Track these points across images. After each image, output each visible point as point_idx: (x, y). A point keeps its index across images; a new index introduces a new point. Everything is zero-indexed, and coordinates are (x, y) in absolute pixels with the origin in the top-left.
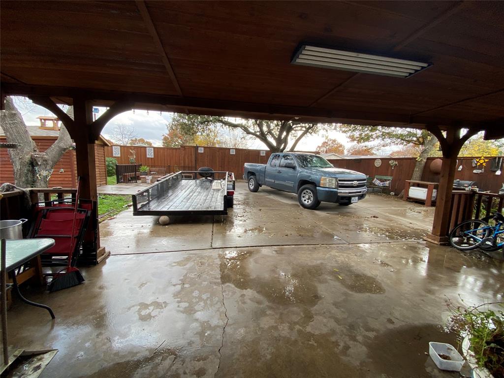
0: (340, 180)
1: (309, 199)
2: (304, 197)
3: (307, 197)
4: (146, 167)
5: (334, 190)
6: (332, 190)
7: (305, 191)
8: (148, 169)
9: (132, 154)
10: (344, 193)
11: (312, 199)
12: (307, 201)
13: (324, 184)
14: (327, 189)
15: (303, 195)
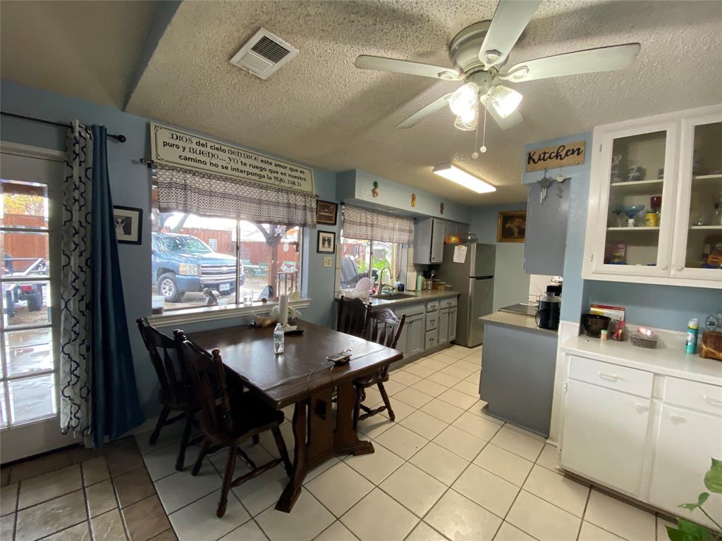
0: (202, 267)
1: (170, 290)
2: (164, 288)
3: (167, 288)
5: (196, 277)
6: (193, 277)
7: (165, 281)
10: (208, 280)
11: (173, 289)
12: (168, 292)
13: (183, 271)
14: (190, 277)
15: (163, 286)
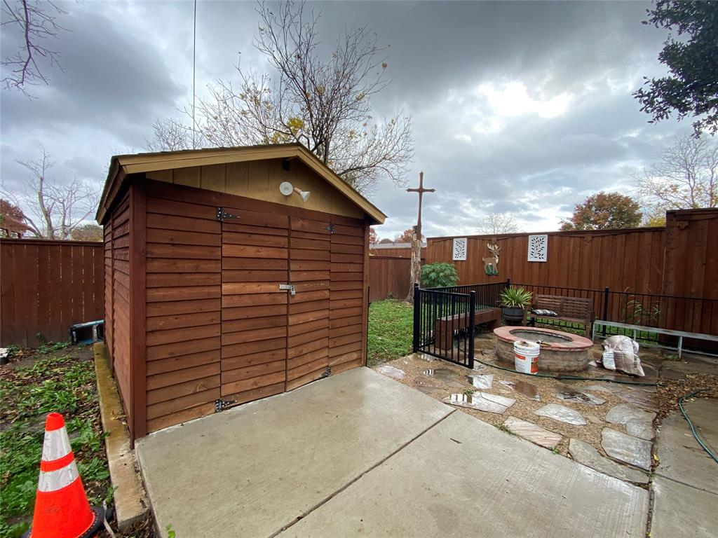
4: (520, 291)
8: (527, 295)
9: (490, 254)
